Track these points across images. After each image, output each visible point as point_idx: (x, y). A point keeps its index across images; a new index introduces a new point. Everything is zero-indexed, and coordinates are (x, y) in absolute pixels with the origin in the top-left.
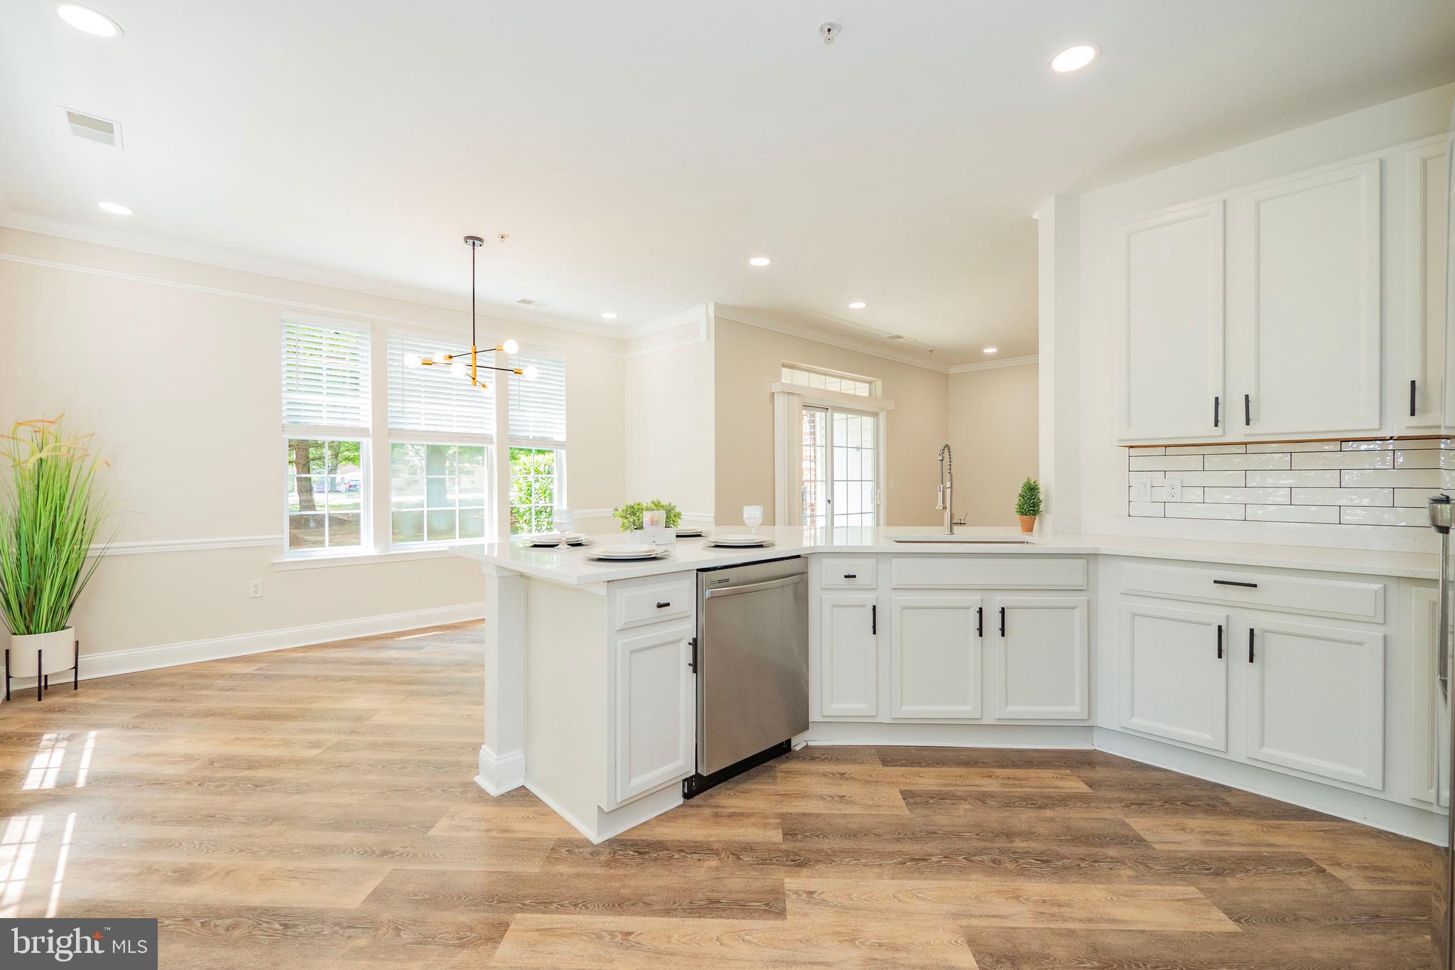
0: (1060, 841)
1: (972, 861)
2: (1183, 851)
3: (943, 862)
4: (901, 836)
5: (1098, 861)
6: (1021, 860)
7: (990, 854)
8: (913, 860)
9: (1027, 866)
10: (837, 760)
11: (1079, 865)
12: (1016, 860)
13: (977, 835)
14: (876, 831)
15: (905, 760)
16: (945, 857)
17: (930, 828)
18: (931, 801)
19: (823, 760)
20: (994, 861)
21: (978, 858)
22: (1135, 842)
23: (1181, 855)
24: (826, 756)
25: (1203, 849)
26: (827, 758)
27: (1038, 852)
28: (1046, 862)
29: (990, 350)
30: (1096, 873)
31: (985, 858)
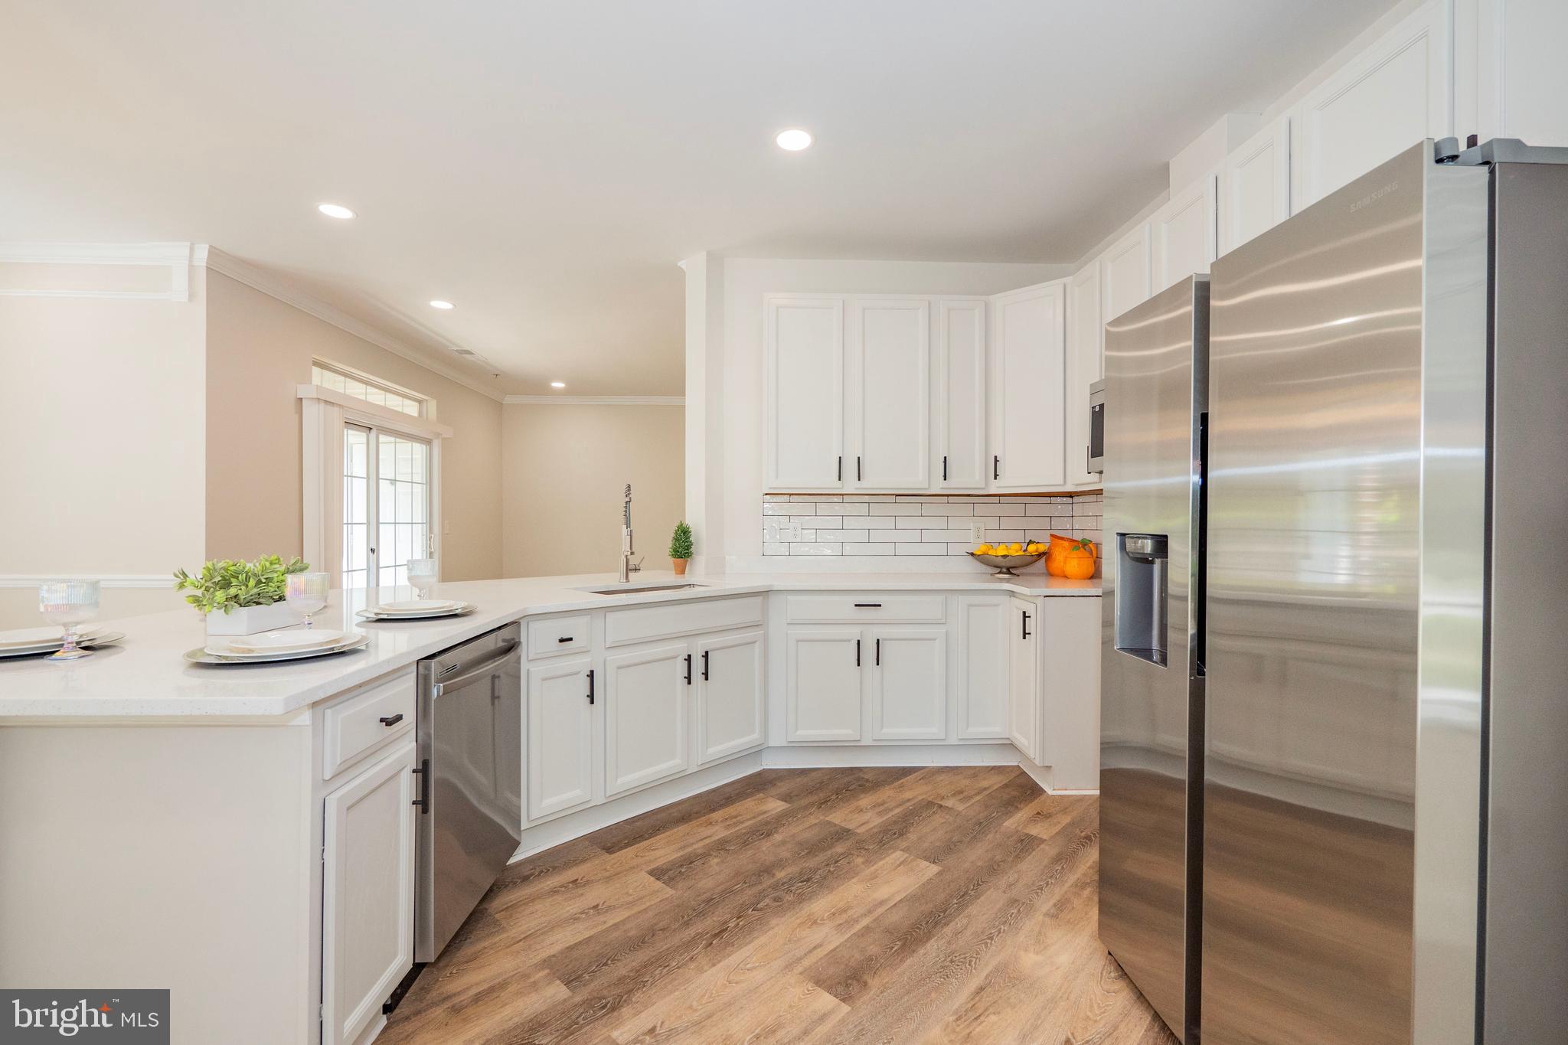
0: (803, 857)
1: (761, 910)
2: (874, 827)
3: (741, 923)
4: (686, 918)
5: (838, 861)
6: (793, 888)
7: (768, 895)
8: (716, 935)
9: (800, 891)
10: (554, 868)
11: (829, 871)
12: (789, 891)
13: (745, 883)
14: (661, 925)
15: (625, 839)
16: (738, 918)
17: (704, 897)
18: (683, 870)
19: (539, 875)
20: (775, 900)
21: (762, 904)
22: (845, 834)
23: (875, 830)
24: (538, 869)
25: (881, 820)
26: (542, 872)
27: (797, 875)
28: (808, 880)
29: (558, 385)
30: (844, 871)
31: (767, 901)
